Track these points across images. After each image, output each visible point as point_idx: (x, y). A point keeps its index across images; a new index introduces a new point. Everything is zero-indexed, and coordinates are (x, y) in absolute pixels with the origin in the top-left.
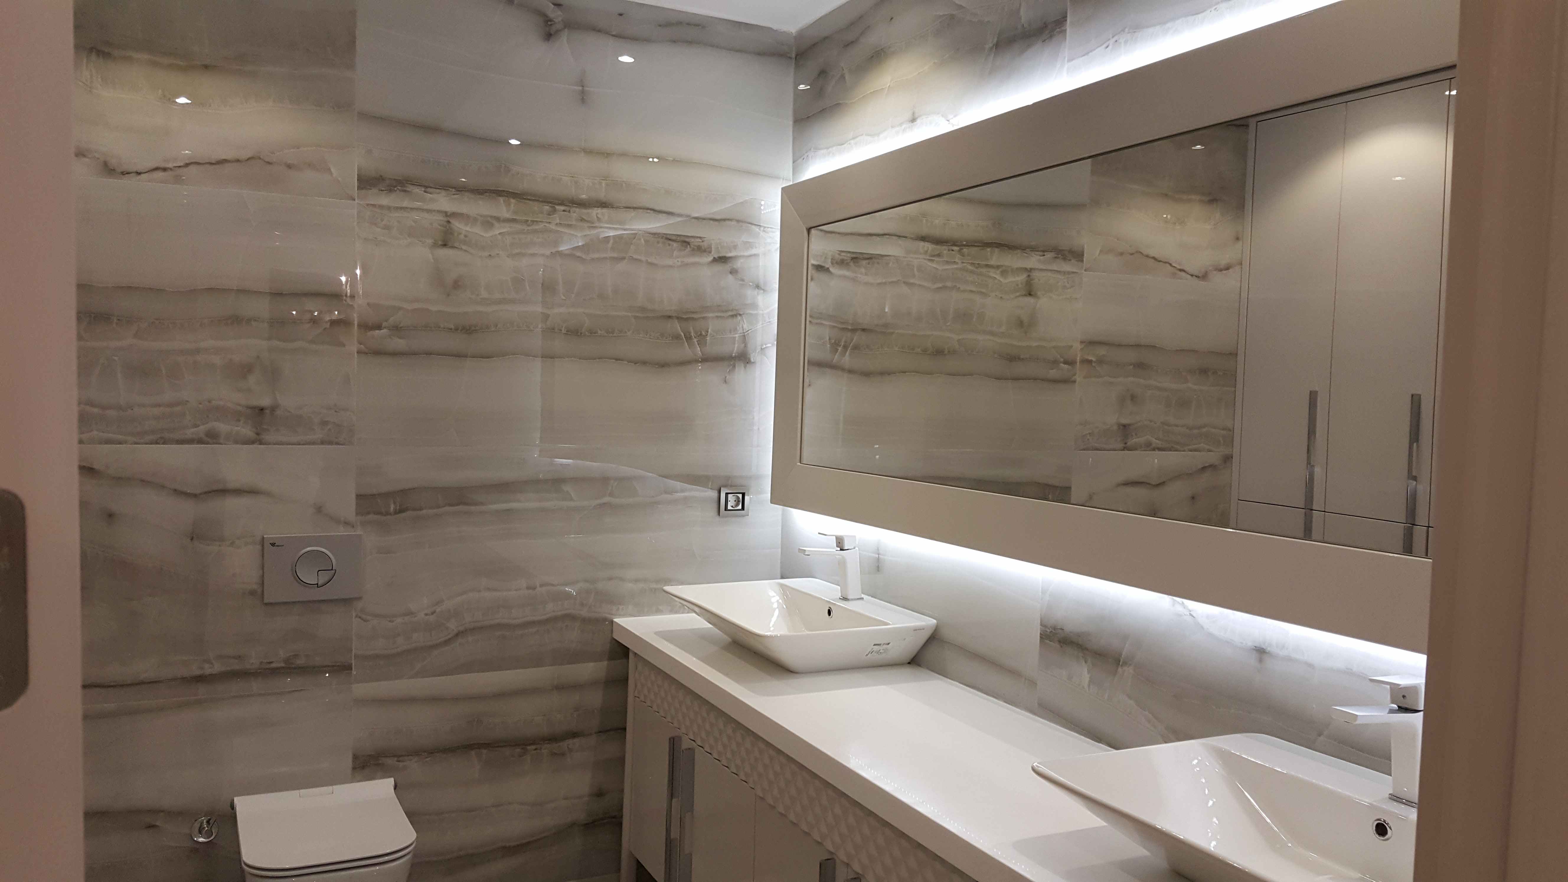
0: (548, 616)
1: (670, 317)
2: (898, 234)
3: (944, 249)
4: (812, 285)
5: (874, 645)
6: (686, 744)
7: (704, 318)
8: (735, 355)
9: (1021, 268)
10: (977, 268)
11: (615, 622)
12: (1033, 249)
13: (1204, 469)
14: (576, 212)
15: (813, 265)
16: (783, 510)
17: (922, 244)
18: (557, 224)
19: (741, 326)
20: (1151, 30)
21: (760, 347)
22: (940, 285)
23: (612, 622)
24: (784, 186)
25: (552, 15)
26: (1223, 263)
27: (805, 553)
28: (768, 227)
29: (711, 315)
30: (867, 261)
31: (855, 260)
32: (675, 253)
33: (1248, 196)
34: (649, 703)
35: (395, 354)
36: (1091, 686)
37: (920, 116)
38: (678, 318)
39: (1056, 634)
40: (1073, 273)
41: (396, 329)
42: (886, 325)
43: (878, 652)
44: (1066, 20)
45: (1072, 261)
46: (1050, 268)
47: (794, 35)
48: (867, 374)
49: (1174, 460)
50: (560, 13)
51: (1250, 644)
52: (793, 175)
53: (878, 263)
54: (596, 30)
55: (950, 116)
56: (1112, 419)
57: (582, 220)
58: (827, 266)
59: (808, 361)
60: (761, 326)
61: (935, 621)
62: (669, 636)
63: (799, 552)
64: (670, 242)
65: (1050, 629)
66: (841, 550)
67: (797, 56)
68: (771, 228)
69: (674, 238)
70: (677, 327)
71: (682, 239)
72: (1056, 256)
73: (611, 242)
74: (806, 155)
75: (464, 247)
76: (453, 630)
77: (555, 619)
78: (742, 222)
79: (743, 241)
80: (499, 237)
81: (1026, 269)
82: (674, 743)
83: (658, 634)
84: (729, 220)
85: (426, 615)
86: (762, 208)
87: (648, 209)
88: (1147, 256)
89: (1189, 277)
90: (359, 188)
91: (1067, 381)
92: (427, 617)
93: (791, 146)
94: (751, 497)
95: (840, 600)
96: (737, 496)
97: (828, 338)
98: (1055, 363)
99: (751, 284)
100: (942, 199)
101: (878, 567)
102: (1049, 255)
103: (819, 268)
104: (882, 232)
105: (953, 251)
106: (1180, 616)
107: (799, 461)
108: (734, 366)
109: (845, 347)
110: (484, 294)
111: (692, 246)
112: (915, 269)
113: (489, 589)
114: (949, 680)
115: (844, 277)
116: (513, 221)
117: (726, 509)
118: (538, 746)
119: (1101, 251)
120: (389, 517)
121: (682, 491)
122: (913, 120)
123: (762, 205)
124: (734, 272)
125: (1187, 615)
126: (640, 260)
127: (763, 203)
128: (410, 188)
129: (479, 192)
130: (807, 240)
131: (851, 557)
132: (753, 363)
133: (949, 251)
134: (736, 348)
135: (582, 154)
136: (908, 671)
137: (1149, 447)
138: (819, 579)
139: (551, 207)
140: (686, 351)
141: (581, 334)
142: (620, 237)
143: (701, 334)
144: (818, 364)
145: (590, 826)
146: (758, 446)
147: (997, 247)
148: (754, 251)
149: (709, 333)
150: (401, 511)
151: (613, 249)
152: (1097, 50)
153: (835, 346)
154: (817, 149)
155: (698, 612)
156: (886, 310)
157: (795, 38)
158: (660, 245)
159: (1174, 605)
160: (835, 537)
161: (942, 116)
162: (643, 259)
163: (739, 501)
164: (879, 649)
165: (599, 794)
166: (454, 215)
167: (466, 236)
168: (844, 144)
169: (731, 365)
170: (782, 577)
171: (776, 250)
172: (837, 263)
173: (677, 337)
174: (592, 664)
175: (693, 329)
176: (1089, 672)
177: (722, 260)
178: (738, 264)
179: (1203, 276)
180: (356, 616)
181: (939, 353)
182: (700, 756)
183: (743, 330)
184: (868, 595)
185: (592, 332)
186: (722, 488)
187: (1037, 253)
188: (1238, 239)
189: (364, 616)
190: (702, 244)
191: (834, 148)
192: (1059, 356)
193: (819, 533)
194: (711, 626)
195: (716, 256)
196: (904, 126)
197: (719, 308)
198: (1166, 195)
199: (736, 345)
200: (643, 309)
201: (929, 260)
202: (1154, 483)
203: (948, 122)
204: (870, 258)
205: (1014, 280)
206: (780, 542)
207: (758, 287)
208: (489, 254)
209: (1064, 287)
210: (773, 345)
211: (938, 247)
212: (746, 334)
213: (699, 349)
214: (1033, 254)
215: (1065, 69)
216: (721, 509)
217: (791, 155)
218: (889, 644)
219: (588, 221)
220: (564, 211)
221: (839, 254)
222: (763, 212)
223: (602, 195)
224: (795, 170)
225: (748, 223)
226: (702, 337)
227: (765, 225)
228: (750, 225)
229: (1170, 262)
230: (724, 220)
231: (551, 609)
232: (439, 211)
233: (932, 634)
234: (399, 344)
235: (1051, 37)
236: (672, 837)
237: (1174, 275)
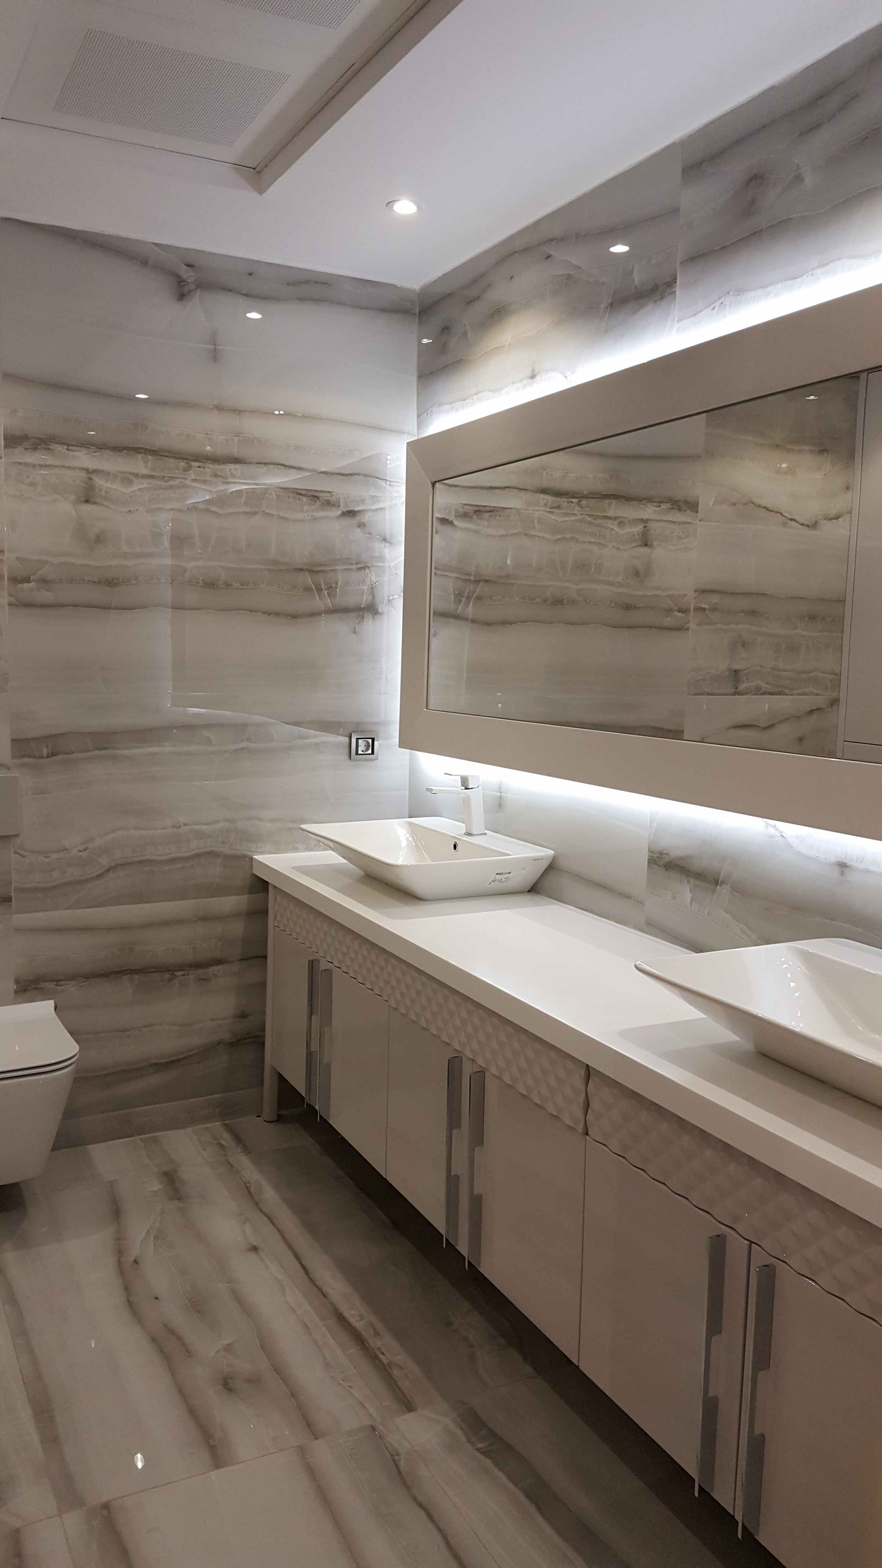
0: (192, 853)
1: (301, 570)
2: (519, 487)
3: (563, 501)
4: (437, 538)
5: (497, 874)
6: (323, 966)
7: (334, 570)
8: (364, 607)
9: (638, 519)
10: (595, 519)
11: (255, 859)
12: (649, 500)
13: (811, 712)
14: (210, 468)
15: (438, 518)
16: (411, 755)
17: (542, 496)
18: (192, 480)
19: (369, 578)
20: (752, 294)
21: (387, 599)
22: (559, 537)
23: (252, 859)
24: (409, 441)
25: (185, 276)
26: (833, 512)
27: (432, 791)
28: (394, 482)
29: (340, 568)
30: (490, 514)
31: (478, 513)
32: (305, 508)
33: (859, 446)
34: (288, 932)
35: (43, 606)
36: (693, 904)
37: (538, 373)
38: (309, 571)
39: (662, 858)
40: (688, 523)
41: (44, 582)
42: (508, 576)
43: (500, 881)
44: (676, 282)
45: (687, 512)
46: (666, 519)
47: (418, 292)
48: (488, 624)
49: (784, 703)
50: (192, 274)
51: (833, 860)
52: (417, 430)
53: (500, 516)
54: (226, 289)
55: (568, 374)
56: (723, 665)
57: (216, 476)
58: (451, 519)
59: (434, 613)
60: (388, 578)
61: (553, 852)
62: (306, 870)
63: (426, 791)
64: (301, 497)
65: (656, 855)
66: (466, 789)
67: (420, 313)
68: (397, 482)
69: (304, 492)
70: (308, 579)
71: (312, 493)
72: (672, 506)
73: (244, 496)
74: (430, 410)
75: (105, 503)
76: (105, 866)
77: (198, 856)
78: (369, 476)
79: (370, 495)
80: (138, 493)
81: (642, 520)
82: (313, 965)
83: (295, 868)
84: (356, 474)
85: (80, 851)
86: (388, 462)
87: (278, 464)
88: (759, 506)
89: (800, 527)
90: (6, 446)
91: (680, 628)
92: (80, 853)
93: (415, 403)
94: (380, 742)
95: (466, 836)
96: (367, 741)
97: (452, 589)
98: (669, 611)
99: (378, 537)
100: (561, 453)
101: (500, 804)
102: (664, 506)
103: (444, 521)
104: (504, 485)
105: (572, 502)
106: (773, 837)
107: (426, 707)
108: (363, 618)
109: (469, 598)
110: (125, 548)
111: (322, 501)
112: (536, 522)
113: (137, 828)
114: (565, 905)
115: (466, 529)
116: (152, 477)
117: (357, 753)
118: (186, 972)
119: (715, 502)
120: (44, 760)
121: (315, 736)
122: (533, 377)
123: (388, 460)
124: (361, 525)
125: (779, 836)
126: (272, 515)
127: (389, 457)
128: (53, 446)
129: (119, 449)
130: (432, 494)
131: (476, 797)
132: (381, 614)
133: (568, 503)
134: (365, 600)
135: (216, 412)
136: (529, 897)
137: (759, 691)
138: (446, 818)
139: (187, 463)
140: (319, 603)
141: (217, 586)
142: (252, 492)
143: (331, 587)
144: (444, 615)
145: (235, 1044)
146: (386, 694)
147: (614, 499)
148: (381, 505)
149: (339, 585)
150: (54, 754)
151: (246, 504)
152: (704, 312)
153: (459, 595)
154: (440, 404)
155: (333, 847)
156: (508, 563)
157: (419, 294)
158: (291, 500)
159: (767, 828)
160: (460, 777)
161: (561, 373)
162: (274, 513)
163: (369, 746)
164: (501, 878)
165: (243, 1016)
166: (95, 471)
167: (106, 493)
168: (466, 400)
169: (360, 616)
170: (410, 817)
171: (402, 503)
172: (461, 516)
173: (307, 589)
174: (234, 897)
175: (324, 581)
176: (691, 891)
177: (351, 513)
178: (366, 518)
179: (814, 525)
180: (15, 852)
181: (558, 602)
182: (337, 977)
183: (371, 582)
184: (491, 831)
185: (228, 585)
186: (353, 735)
187: (652, 504)
188: (848, 488)
189: (22, 852)
190: (330, 499)
191: (458, 403)
192: (674, 605)
193: (445, 774)
194: (345, 861)
195: (345, 510)
196: (524, 382)
197: (347, 561)
198: (778, 446)
199: (365, 597)
200: (275, 562)
201: (550, 512)
202: (762, 726)
203: (566, 379)
204: (492, 511)
205: (631, 530)
206: (408, 785)
207: (385, 540)
208: (129, 509)
209: (680, 538)
210: (399, 596)
211: (558, 499)
212: (374, 586)
213: (329, 600)
214: (649, 505)
215: (675, 329)
216: (351, 753)
217: (416, 411)
218: (510, 873)
219: (221, 477)
220: (199, 467)
221: (463, 508)
222: (388, 466)
223: (235, 451)
224: (420, 425)
225: (375, 477)
226: (331, 589)
227: (391, 480)
228: (377, 480)
229: (781, 512)
230: (351, 475)
231: (195, 846)
232: (82, 469)
233: (550, 865)
234: (46, 596)
235: (662, 298)
236: (312, 1050)
237: (785, 524)
